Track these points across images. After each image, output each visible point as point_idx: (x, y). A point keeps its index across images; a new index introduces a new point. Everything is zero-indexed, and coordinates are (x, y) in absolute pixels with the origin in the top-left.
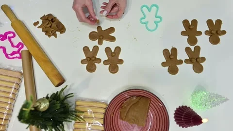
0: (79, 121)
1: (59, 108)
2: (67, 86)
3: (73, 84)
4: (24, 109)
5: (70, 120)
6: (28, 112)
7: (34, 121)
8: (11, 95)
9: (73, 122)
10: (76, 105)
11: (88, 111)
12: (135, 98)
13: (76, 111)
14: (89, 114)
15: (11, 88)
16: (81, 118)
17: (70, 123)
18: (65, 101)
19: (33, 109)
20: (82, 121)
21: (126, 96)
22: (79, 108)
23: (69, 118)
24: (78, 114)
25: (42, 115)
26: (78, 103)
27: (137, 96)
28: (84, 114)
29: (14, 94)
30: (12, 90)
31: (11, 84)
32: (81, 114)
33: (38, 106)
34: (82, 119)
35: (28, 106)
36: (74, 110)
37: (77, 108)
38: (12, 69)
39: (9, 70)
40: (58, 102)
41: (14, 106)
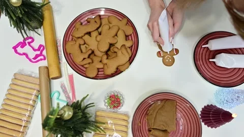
0: (99, 133)
1: (80, 117)
2: (88, 95)
3: (93, 94)
4: (50, 116)
5: (90, 131)
6: (53, 120)
7: (57, 130)
8: (31, 102)
9: (93, 132)
10: (96, 116)
11: (109, 122)
12: (159, 102)
13: (96, 122)
14: (110, 126)
15: (32, 94)
16: (101, 129)
17: (90, 134)
18: (86, 111)
19: (58, 117)
20: (102, 133)
21: (150, 102)
22: (99, 119)
23: (89, 129)
24: (98, 125)
25: (64, 124)
26: (98, 113)
27: (162, 100)
28: (104, 125)
29: (34, 101)
30: (33, 97)
31: (32, 91)
32: (102, 125)
33: (62, 114)
34: (103, 130)
35: (54, 113)
36: (94, 120)
37: (97, 119)
38: (33, 75)
39: (30, 76)
40: (80, 111)
41: (33, 113)
